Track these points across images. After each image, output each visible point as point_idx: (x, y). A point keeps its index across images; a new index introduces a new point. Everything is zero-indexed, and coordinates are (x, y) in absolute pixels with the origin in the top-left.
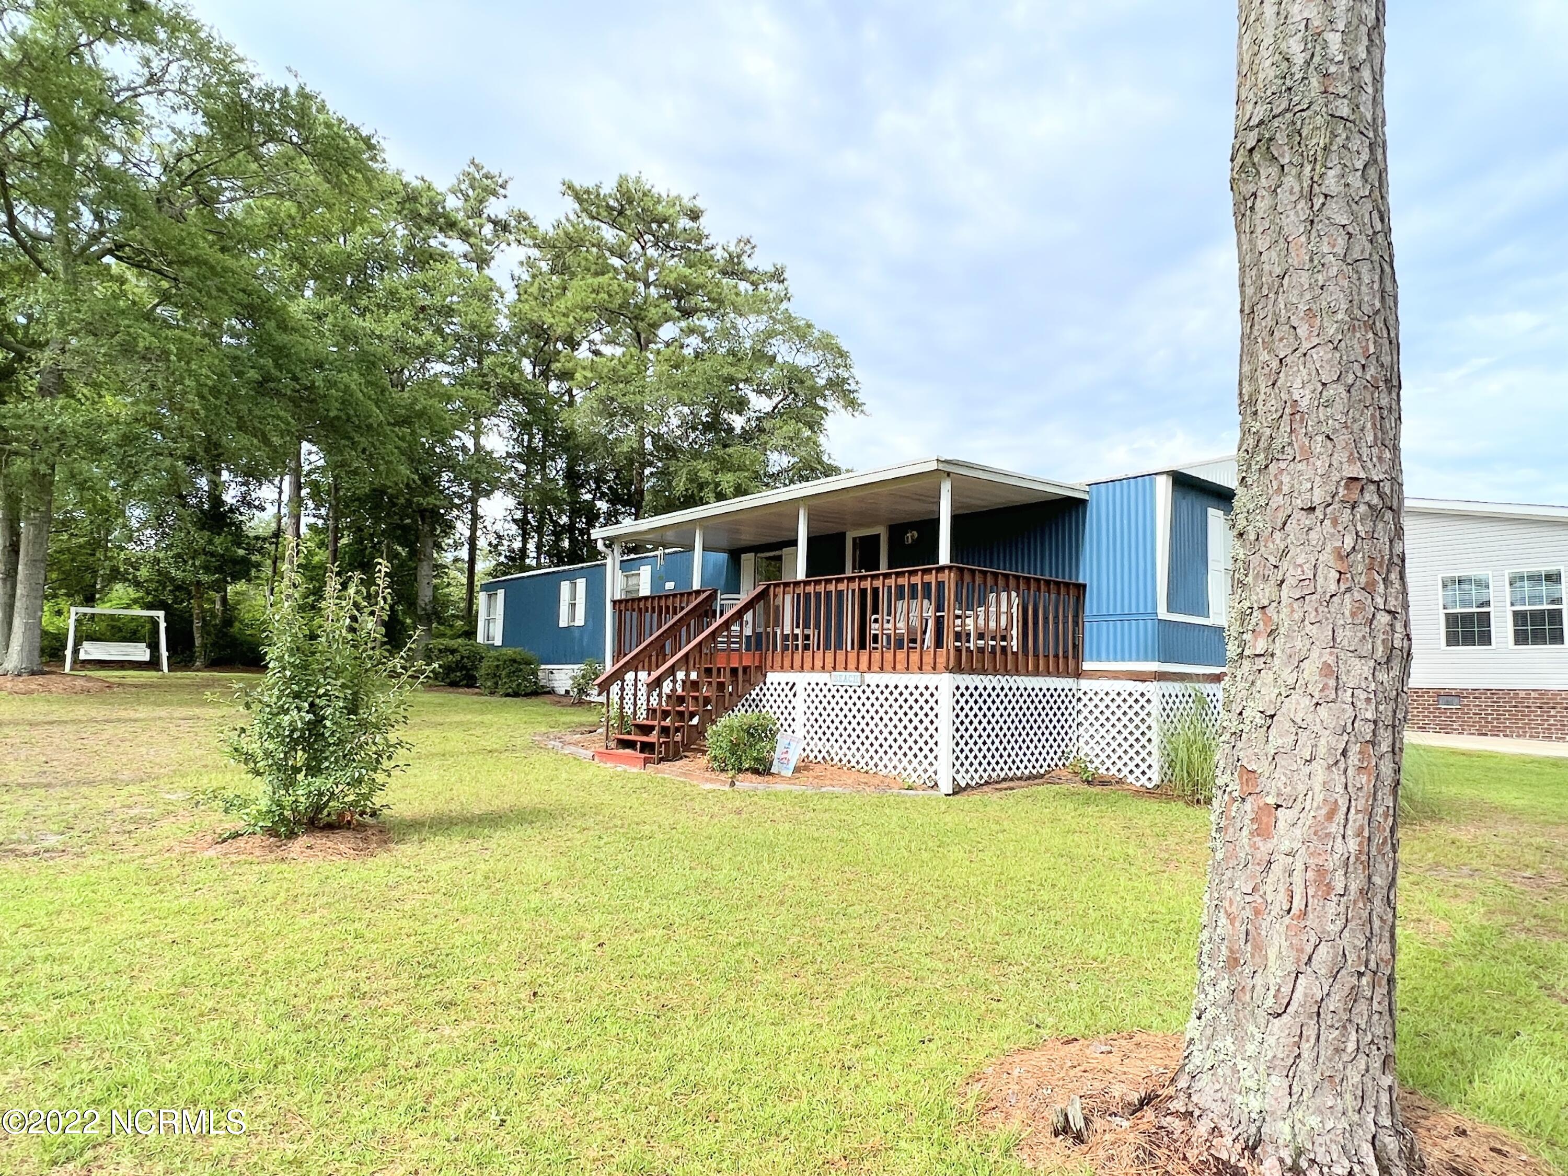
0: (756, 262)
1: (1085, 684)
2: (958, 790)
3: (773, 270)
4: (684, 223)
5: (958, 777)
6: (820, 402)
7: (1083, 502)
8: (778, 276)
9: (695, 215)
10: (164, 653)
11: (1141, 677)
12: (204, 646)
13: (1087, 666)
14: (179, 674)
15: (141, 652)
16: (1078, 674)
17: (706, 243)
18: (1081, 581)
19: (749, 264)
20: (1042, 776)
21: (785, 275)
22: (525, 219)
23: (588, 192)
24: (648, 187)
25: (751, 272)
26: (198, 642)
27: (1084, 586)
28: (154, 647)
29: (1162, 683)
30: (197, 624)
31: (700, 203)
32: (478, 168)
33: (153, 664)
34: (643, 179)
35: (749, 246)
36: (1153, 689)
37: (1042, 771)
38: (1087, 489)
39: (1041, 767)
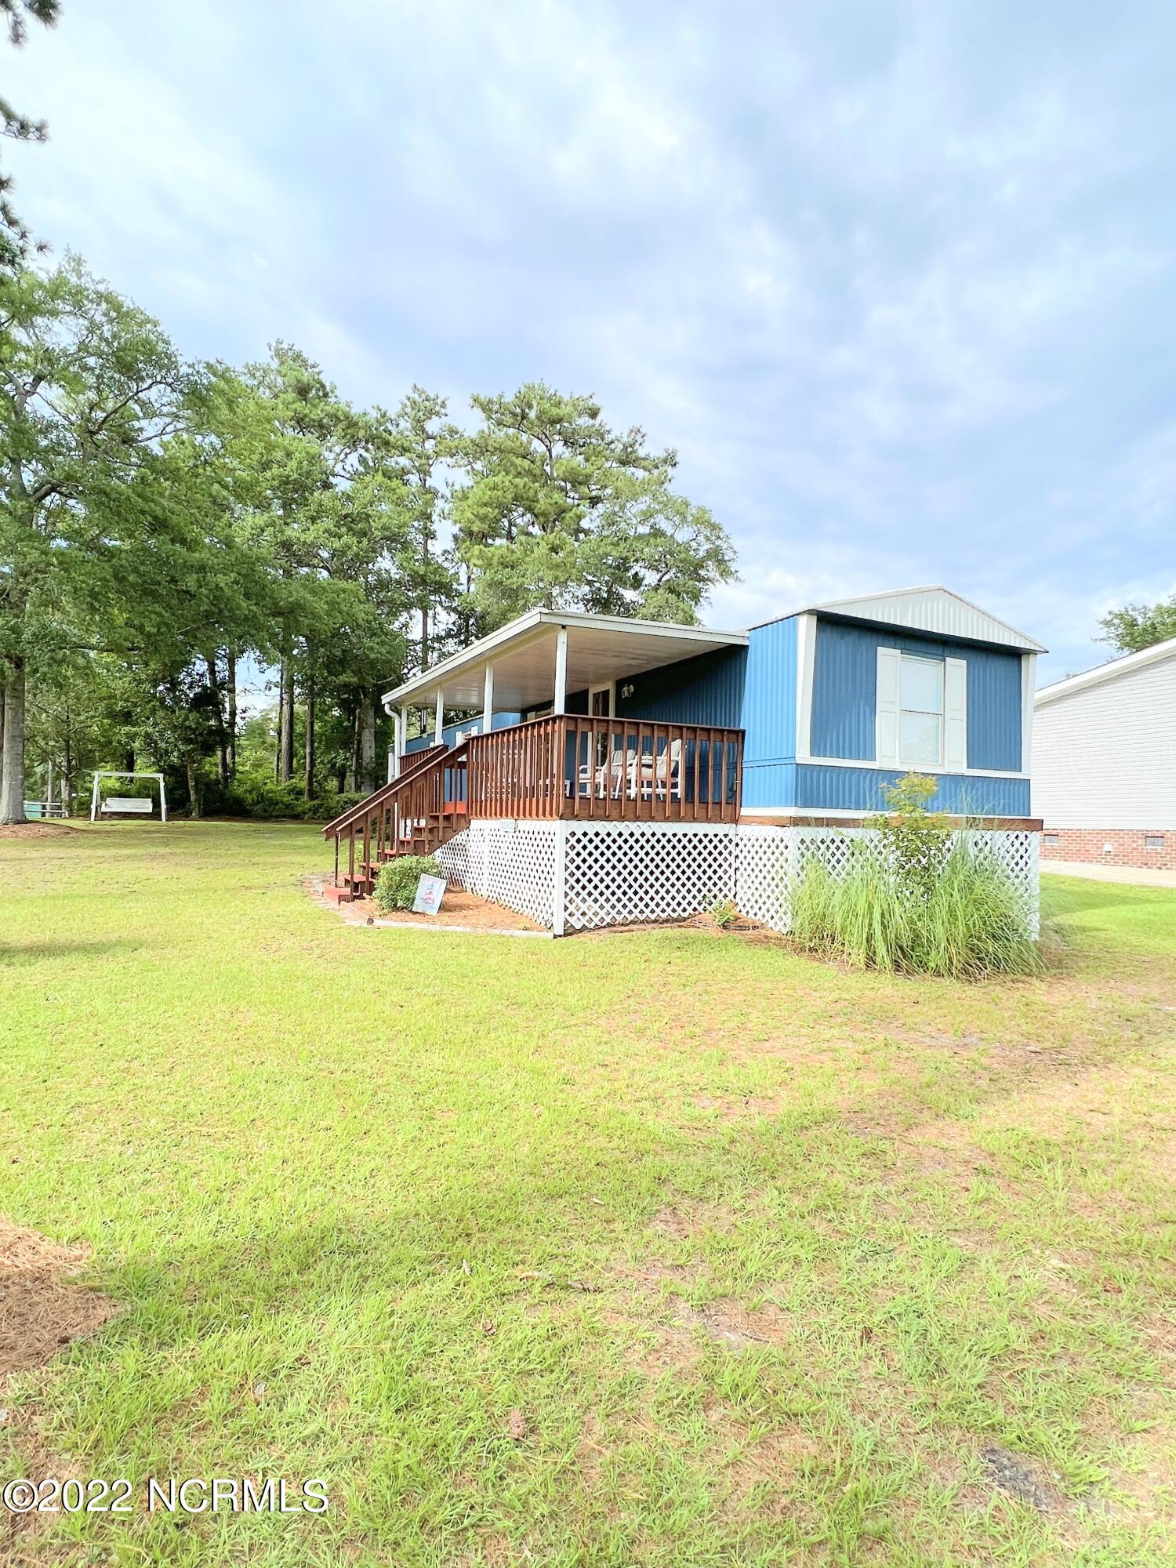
0: (649, 449)
1: (742, 829)
2: (569, 932)
3: (665, 455)
4: (584, 421)
5: (572, 920)
6: (702, 572)
7: (744, 648)
8: (671, 460)
9: (594, 414)
10: (164, 806)
11: (781, 823)
12: (197, 800)
13: (744, 811)
14: (177, 823)
15: (147, 806)
16: (735, 820)
17: (609, 438)
18: (742, 728)
19: (642, 452)
20: (685, 919)
21: (677, 459)
22: (457, 433)
23: (490, 402)
24: (552, 392)
25: (643, 459)
26: (193, 798)
27: (743, 732)
28: (156, 804)
29: (799, 829)
30: (191, 783)
31: (596, 401)
32: (421, 392)
33: (155, 815)
34: (547, 386)
35: (639, 435)
36: (791, 834)
37: (685, 915)
38: (747, 634)
39: (684, 910)
